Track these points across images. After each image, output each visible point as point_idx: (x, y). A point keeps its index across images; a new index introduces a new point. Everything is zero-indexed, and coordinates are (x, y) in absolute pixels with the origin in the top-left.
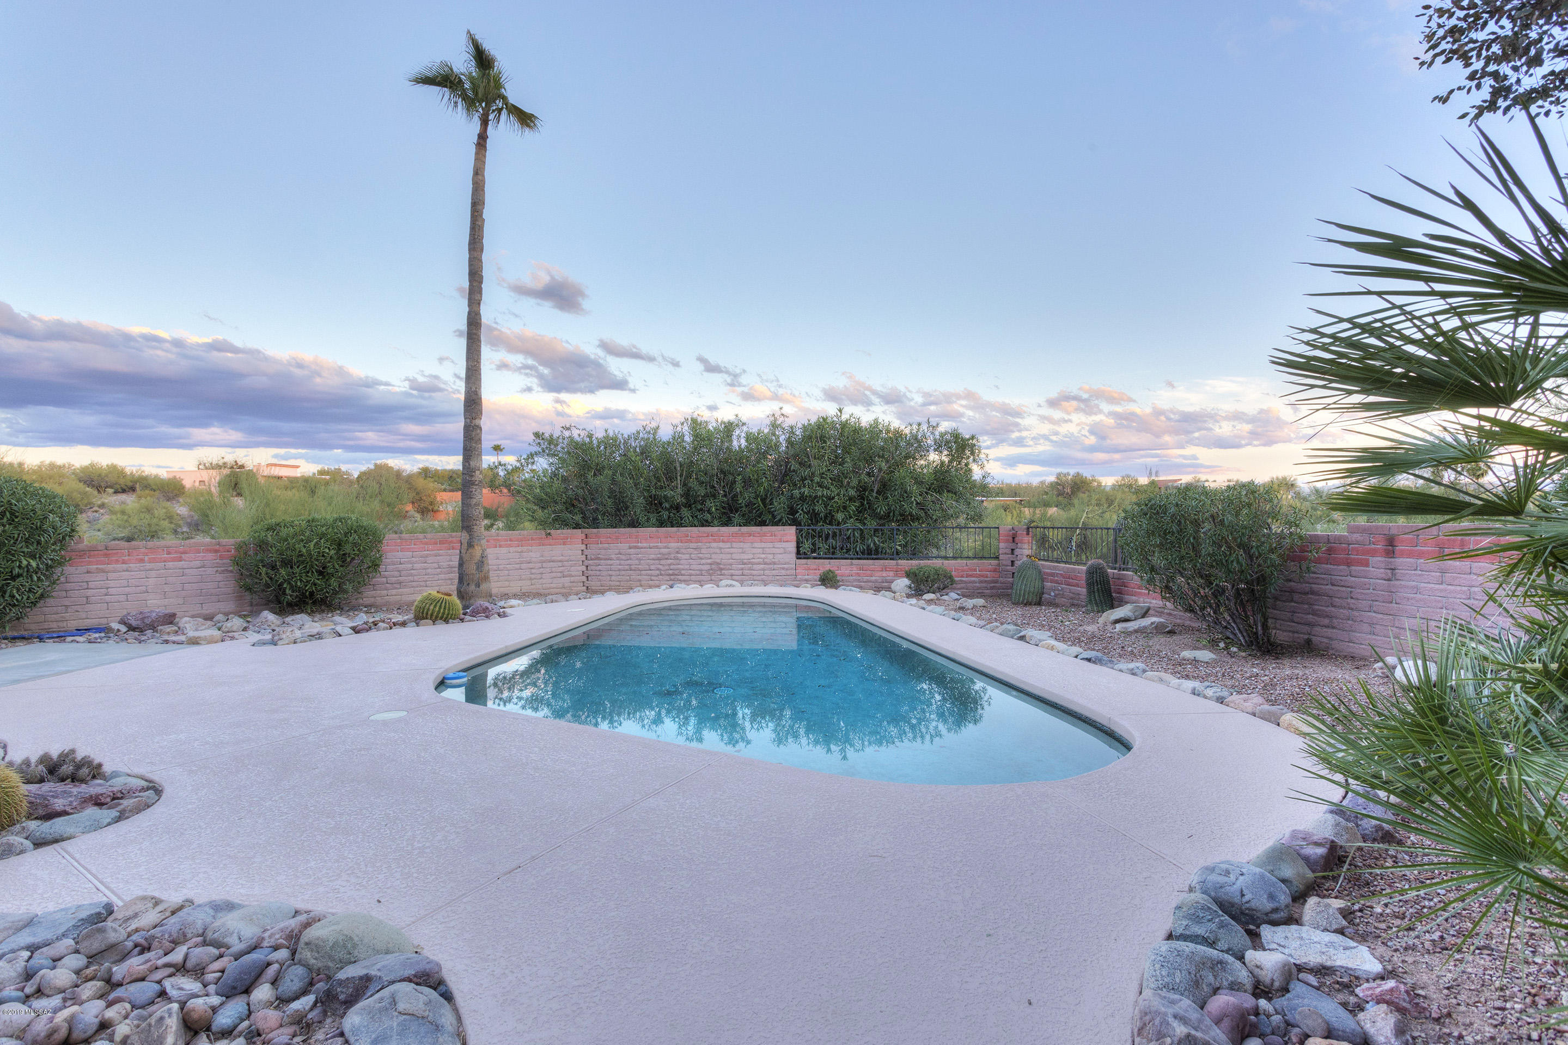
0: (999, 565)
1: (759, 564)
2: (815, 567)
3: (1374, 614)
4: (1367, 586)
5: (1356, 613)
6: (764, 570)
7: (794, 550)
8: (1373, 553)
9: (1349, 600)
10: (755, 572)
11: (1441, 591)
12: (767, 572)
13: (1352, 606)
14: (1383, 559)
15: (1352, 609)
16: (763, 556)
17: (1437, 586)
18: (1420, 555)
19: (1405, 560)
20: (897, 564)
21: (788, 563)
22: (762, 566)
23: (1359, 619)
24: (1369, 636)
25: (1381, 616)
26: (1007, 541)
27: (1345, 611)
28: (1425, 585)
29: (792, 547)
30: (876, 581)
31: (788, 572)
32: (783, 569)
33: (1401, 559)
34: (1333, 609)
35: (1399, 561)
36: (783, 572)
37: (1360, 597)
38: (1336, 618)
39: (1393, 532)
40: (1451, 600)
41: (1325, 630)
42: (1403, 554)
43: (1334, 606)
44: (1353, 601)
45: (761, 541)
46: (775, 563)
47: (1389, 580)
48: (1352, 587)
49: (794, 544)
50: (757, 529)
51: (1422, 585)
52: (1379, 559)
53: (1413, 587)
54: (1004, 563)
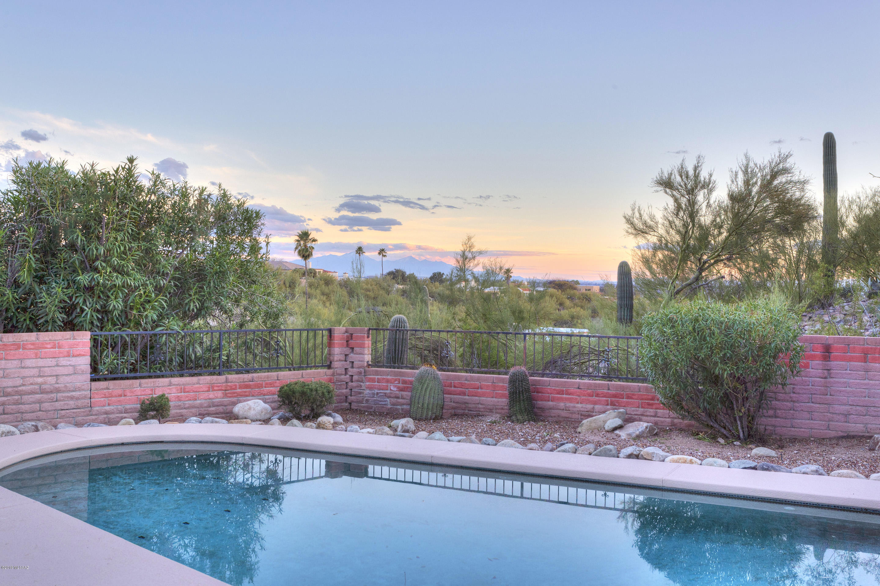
0: (333, 375)
1: (33, 393)
2: (119, 392)
3: (812, 405)
4: (808, 383)
5: (797, 404)
6: (40, 402)
7: (88, 369)
8: (813, 358)
9: (792, 395)
10: (23, 407)
11: (866, 384)
12: (46, 406)
13: (794, 399)
14: (821, 362)
15: (794, 402)
16: (40, 380)
17: (862, 382)
18: (851, 359)
19: (838, 363)
20: (227, 381)
21: (79, 389)
22: (38, 396)
23: (799, 409)
24: (808, 421)
25: (818, 405)
26: (341, 345)
27: (788, 404)
28: (853, 381)
29: (85, 362)
30: (201, 406)
31: (80, 403)
32: (72, 398)
33: (835, 362)
34: (777, 402)
35: (833, 364)
36: (72, 403)
37: (801, 392)
38: (780, 409)
39: (830, 342)
40: (873, 391)
41: (770, 419)
42: (837, 359)
43: (779, 400)
44: (795, 395)
45: (37, 357)
46: (58, 391)
47: (826, 378)
48: (794, 385)
49: (87, 360)
50: (32, 337)
51: (852, 381)
52: (817, 362)
53: (845, 383)
54: (339, 371)
